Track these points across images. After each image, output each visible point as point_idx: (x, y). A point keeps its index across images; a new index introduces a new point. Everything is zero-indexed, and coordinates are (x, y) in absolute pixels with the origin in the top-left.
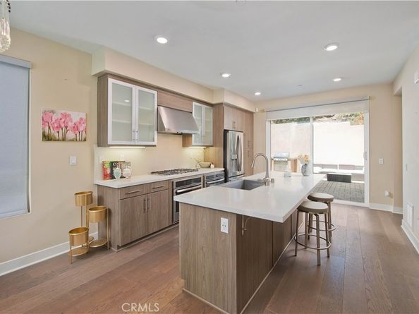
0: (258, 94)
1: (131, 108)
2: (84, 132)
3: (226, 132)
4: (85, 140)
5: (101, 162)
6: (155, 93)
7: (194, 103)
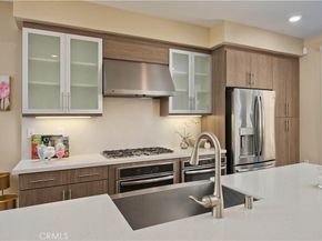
0: (295, 19)
1: (59, 64)
2: (7, 100)
3: (229, 91)
4: (8, 109)
5: (30, 136)
6: (100, 41)
7: (172, 51)
